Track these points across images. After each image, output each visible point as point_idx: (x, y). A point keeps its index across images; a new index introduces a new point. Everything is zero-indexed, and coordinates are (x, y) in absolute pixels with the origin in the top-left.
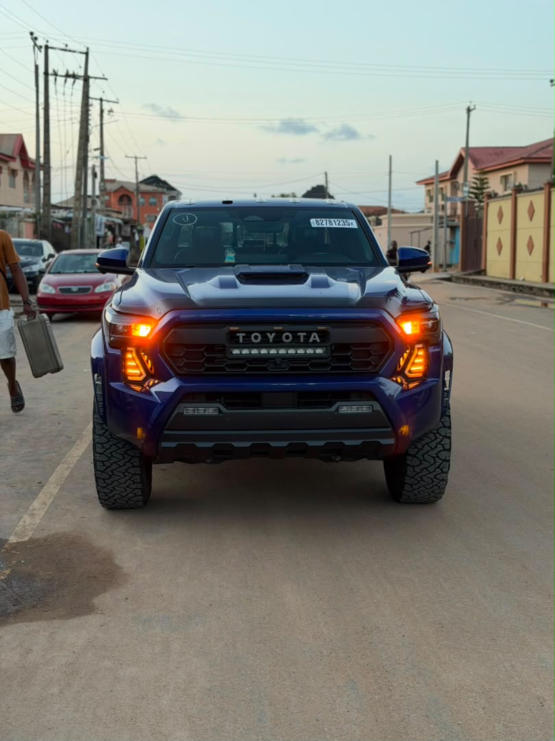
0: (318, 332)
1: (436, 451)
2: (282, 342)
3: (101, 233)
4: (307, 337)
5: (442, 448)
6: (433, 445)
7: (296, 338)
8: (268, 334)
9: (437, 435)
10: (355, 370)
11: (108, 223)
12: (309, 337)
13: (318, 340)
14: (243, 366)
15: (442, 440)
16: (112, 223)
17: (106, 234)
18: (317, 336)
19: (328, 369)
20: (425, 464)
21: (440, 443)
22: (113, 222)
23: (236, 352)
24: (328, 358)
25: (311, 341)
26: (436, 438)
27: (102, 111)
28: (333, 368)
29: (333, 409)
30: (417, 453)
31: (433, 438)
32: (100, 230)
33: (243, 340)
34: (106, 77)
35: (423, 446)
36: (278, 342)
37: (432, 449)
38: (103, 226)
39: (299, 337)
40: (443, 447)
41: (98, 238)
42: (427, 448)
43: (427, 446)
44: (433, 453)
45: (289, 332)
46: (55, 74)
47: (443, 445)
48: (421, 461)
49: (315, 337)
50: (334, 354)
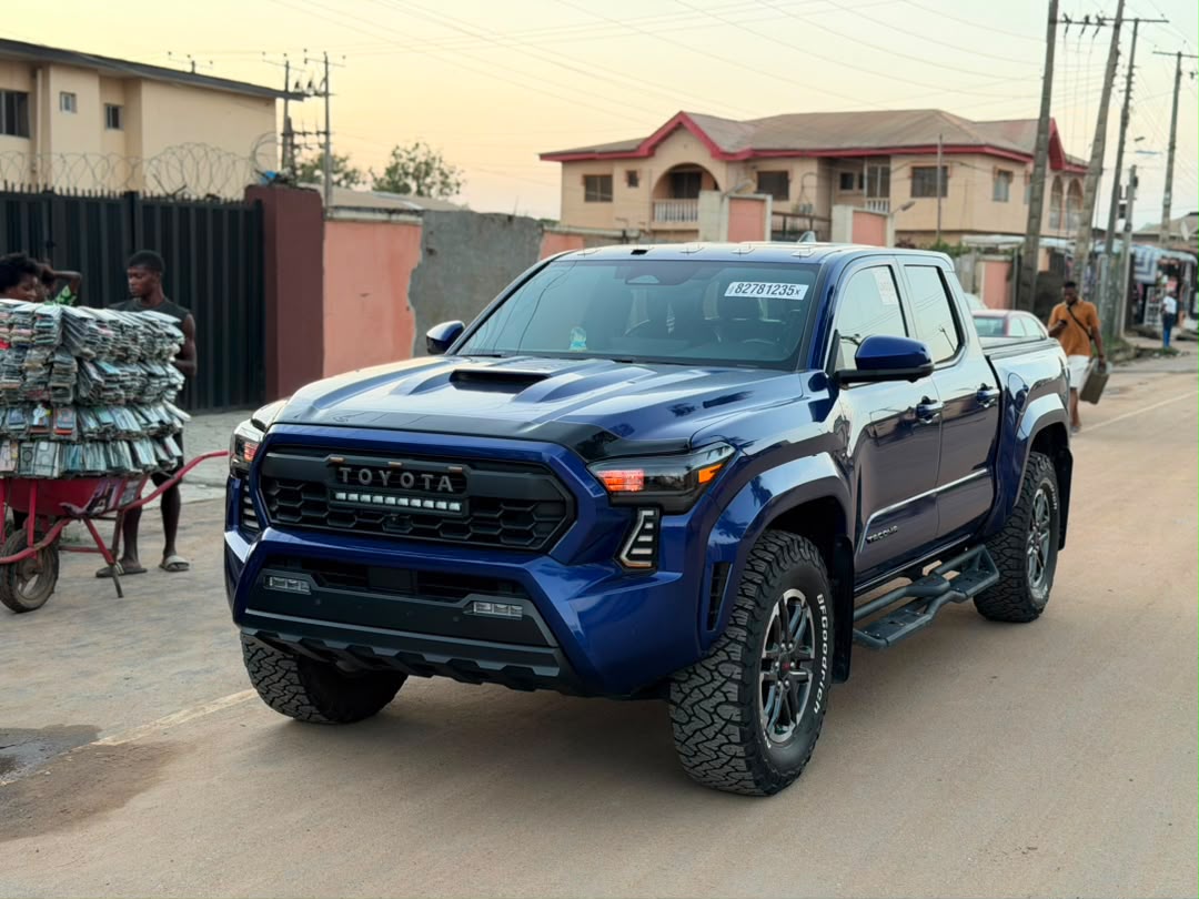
0: (452, 475)
1: (714, 701)
2: (400, 486)
3: (1151, 278)
4: (435, 482)
5: (724, 699)
6: (708, 690)
7: (419, 482)
8: (382, 472)
9: (716, 674)
10: (505, 542)
11: (1165, 262)
12: (438, 482)
13: (450, 489)
14: (348, 518)
15: (723, 684)
16: (1173, 262)
17: (1158, 279)
18: (448, 482)
19: (466, 537)
20: (696, 724)
21: (719, 688)
22: (1178, 259)
23: (342, 496)
24: (466, 519)
25: (440, 489)
26: (713, 680)
27: (1179, 74)
28: (475, 537)
29: (461, 604)
30: (682, 701)
31: (709, 678)
32: (1148, 273)
33: (349, 479)
34: (1167, 18)
35: (692, 690)
36: (394, 487)
37: (706, 698)
38: (1154, 266)
39: (423, 480)
40: (726, 697)
41: (1146, 286)
42: (696, 695)
43: (696, 691)
44: (708, 705)
45: (411, 471)
46: (1068, 21)
47: (725, 694)
48: (690, 717)
49: (446, 483)
50: (476, 514)
